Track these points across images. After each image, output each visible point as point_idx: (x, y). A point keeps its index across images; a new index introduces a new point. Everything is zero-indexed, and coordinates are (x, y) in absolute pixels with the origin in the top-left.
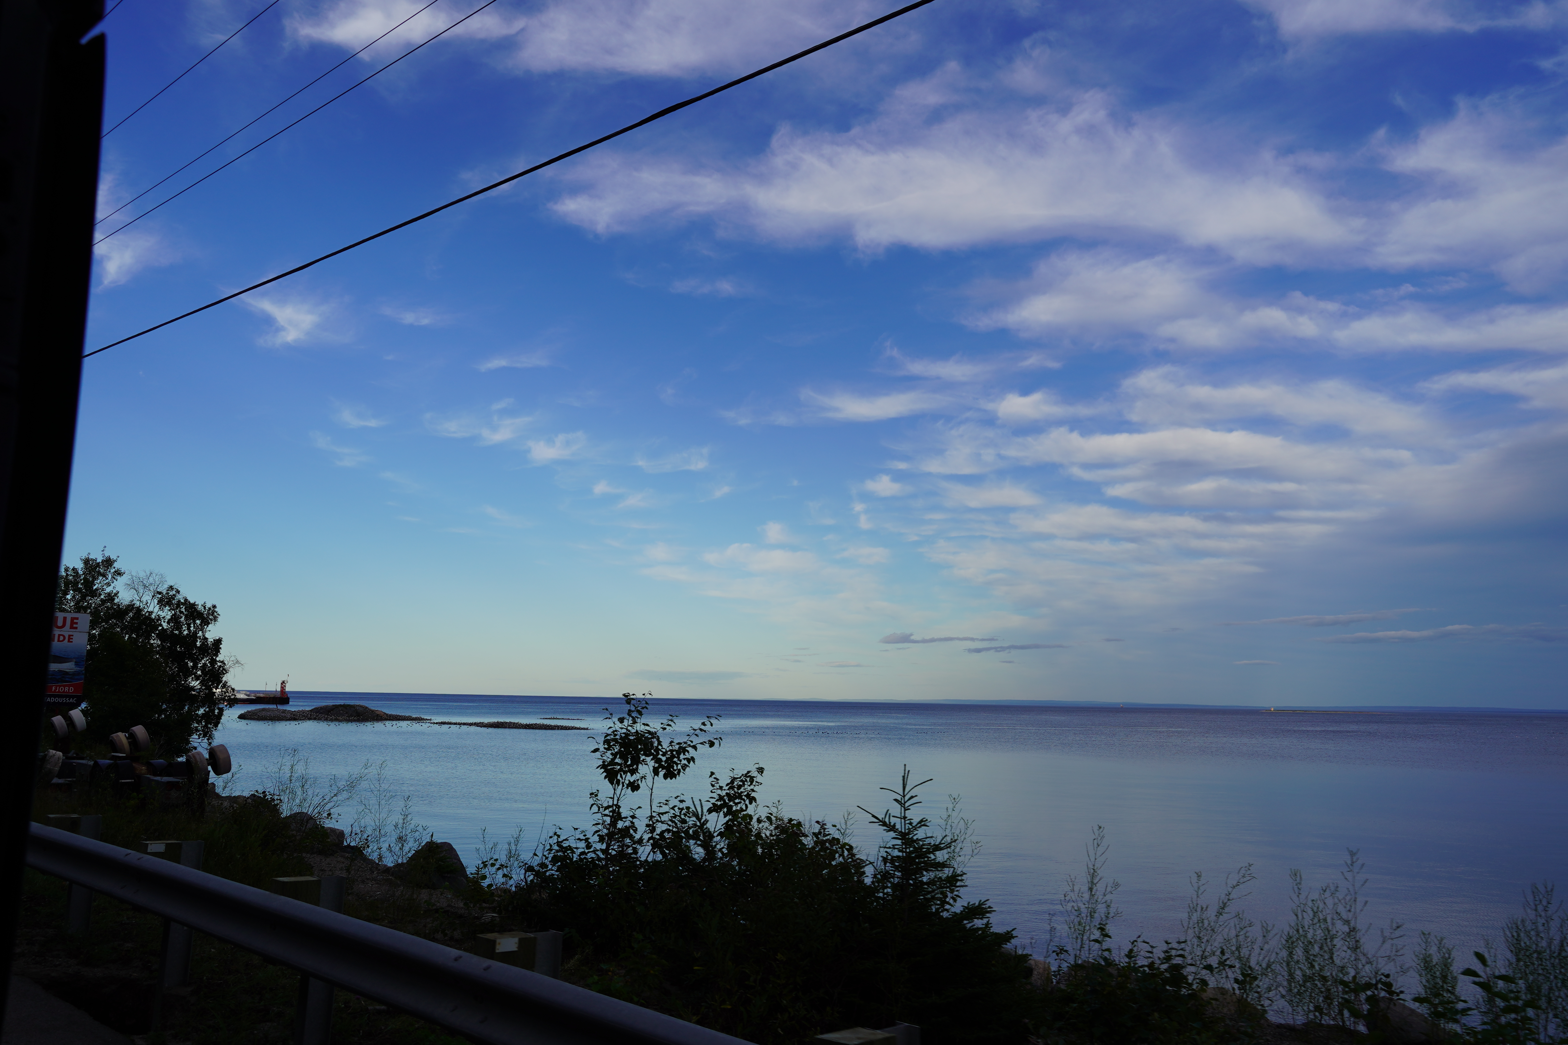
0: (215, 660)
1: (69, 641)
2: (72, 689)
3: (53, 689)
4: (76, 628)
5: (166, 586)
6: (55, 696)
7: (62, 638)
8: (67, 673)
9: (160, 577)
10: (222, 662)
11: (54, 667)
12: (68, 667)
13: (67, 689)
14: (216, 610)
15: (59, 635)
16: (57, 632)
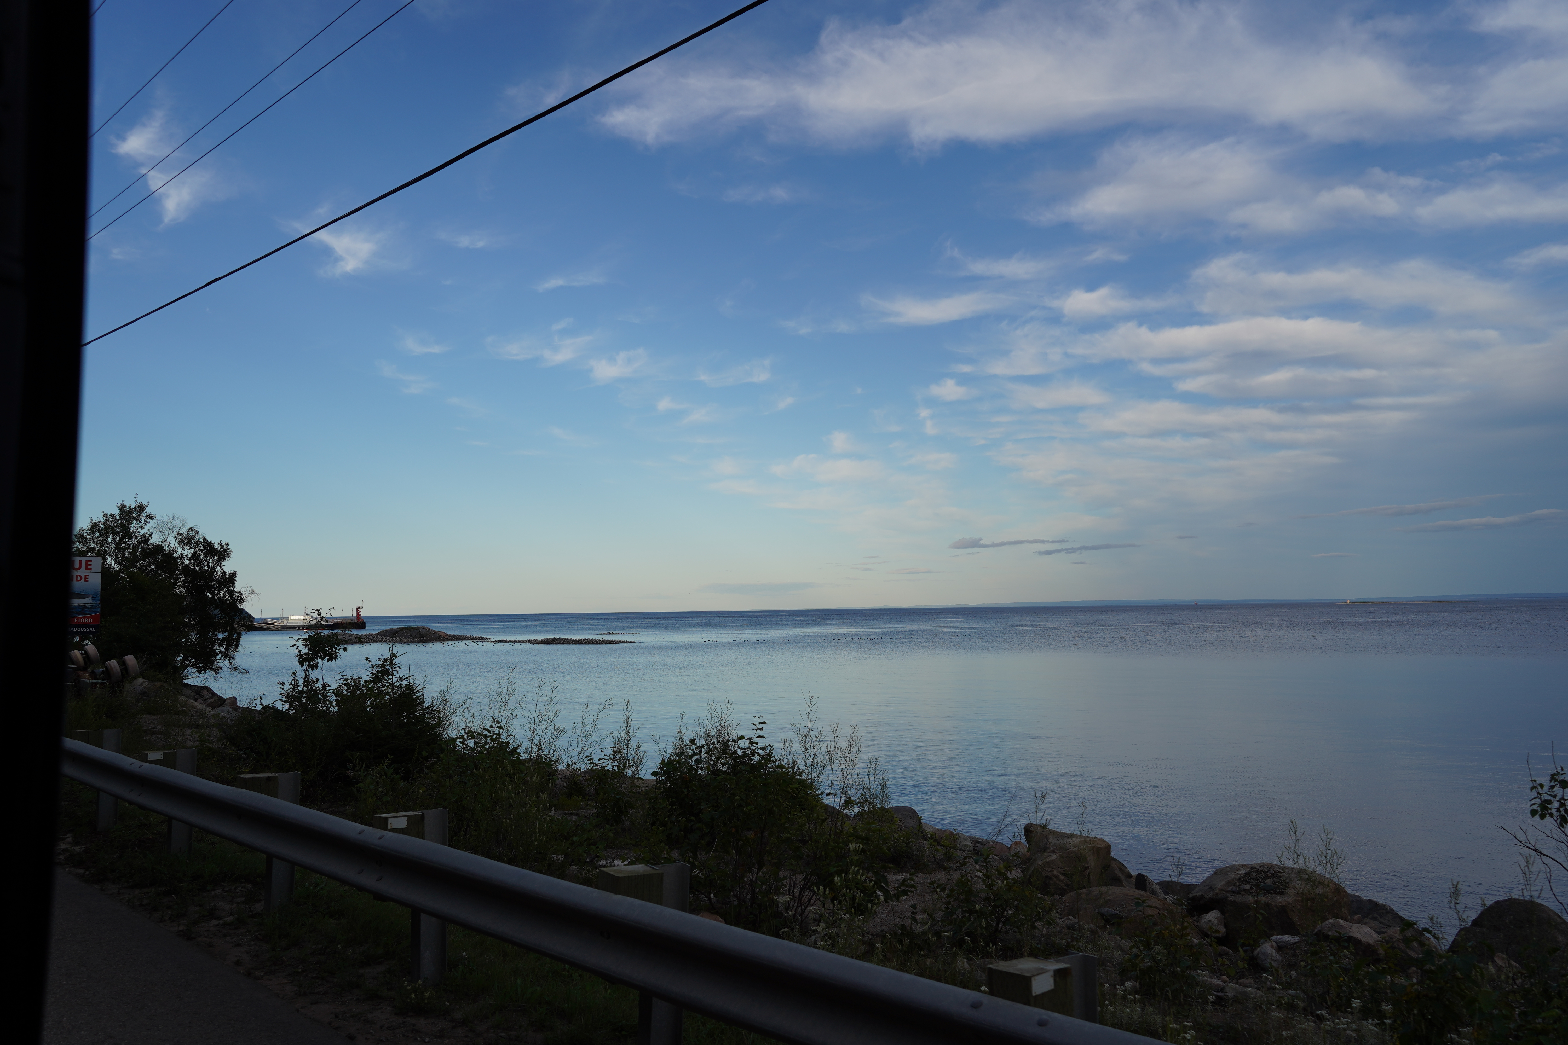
0: (233, 591)
1: (85, 581)
2: (91, 620)
3: (76, 620)
4: (91, 569)
5: (187, 528)
6: (77, 626)
7: (79, 578)
8: (86, 607)
9: (182, 520)
10: (239, 592)
11: (76, 602)
12: (87, 601)
13: (86, 620)
14: (229, 547)
15: (77, 576)
16: (76, 573)
